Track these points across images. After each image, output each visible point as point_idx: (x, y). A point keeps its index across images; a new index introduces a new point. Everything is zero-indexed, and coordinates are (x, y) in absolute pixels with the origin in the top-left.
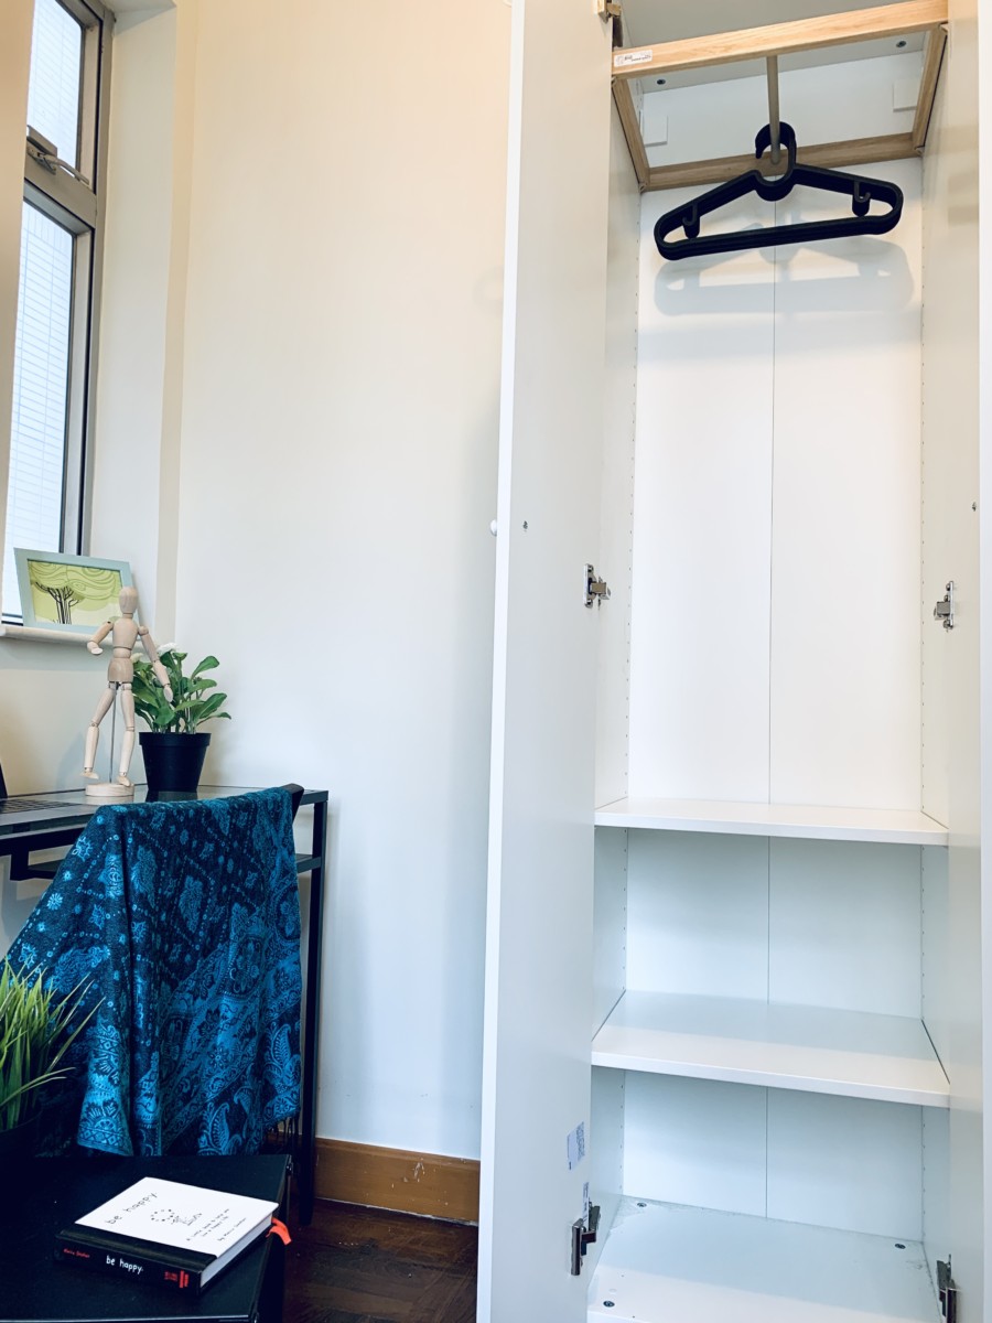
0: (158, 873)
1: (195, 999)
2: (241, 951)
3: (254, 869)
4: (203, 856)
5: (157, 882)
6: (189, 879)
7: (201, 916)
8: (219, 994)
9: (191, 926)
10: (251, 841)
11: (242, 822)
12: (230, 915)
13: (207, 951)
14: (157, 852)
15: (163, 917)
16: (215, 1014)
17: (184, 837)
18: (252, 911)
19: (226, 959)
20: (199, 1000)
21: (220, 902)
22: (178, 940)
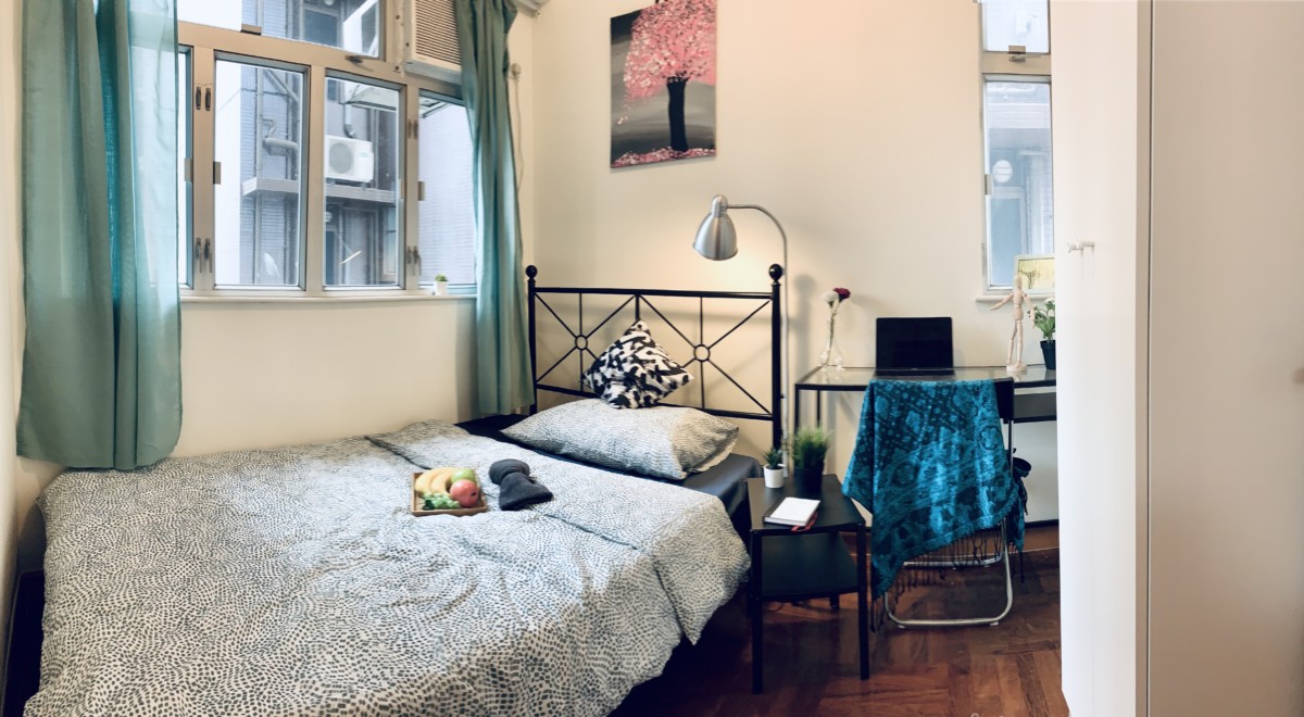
0: (890, 407)
1: (921, 460)
2: (945, 447)
3: (954, 414)
4: (918, 404)
5: (889, 410)
6: (911, 413)
7: (921, 429)
8: (935, 462)
9: (916, 429)
10: (952, 402)
11: (945, 392)
12: (938, 431)
13: (926, 442)
14: (887, 398)
15: (893, 424)
16: (934, 470)
17: (905, 396)
18: (953, 431)
19: (938, 448)
20: (924, 462)
21: (930, 424)
22: (907, 435)
